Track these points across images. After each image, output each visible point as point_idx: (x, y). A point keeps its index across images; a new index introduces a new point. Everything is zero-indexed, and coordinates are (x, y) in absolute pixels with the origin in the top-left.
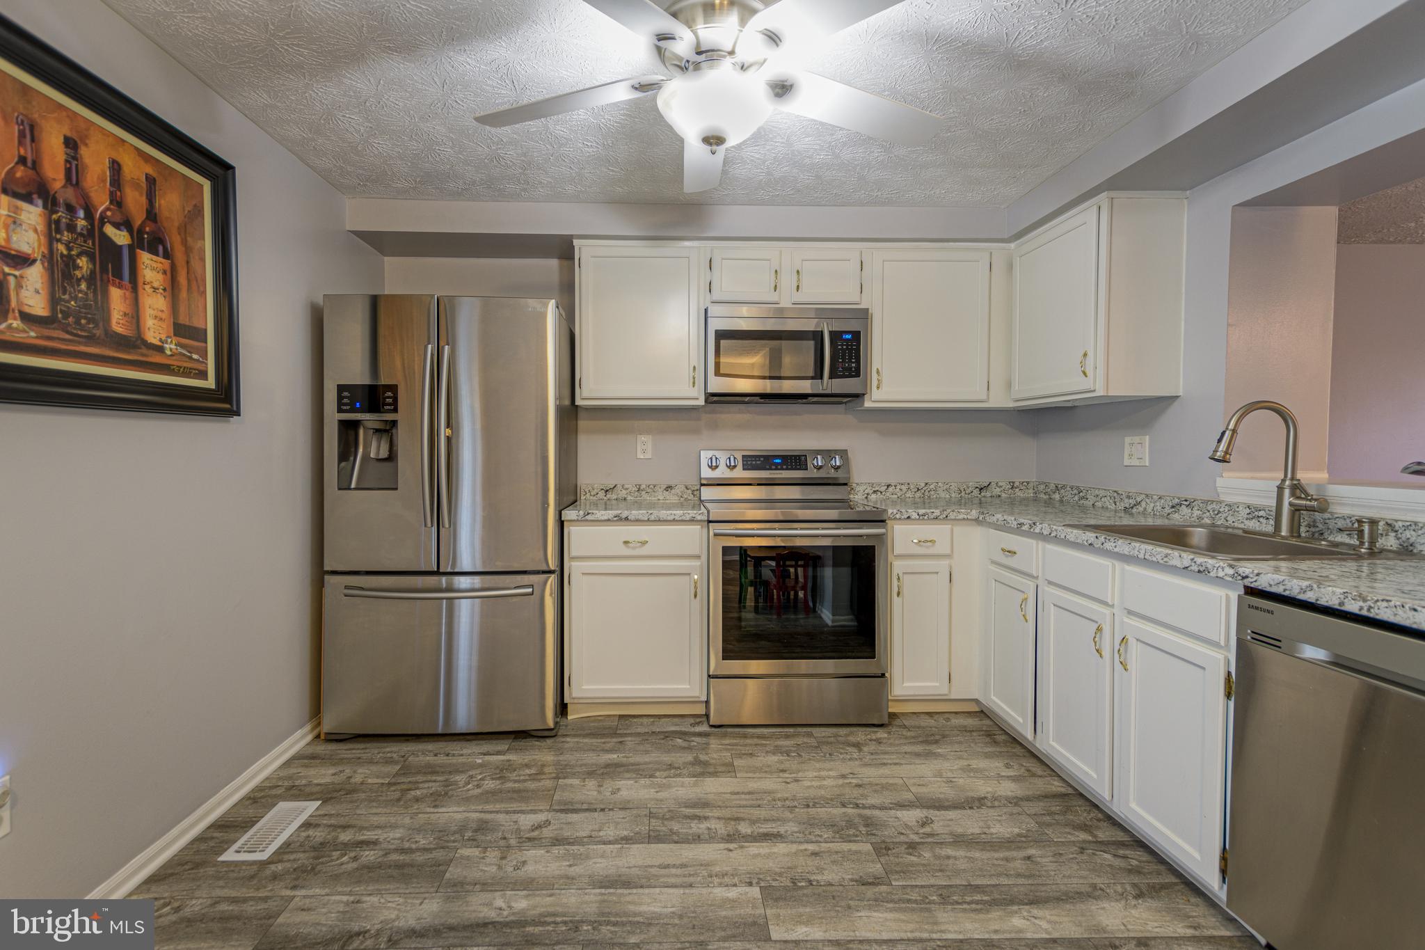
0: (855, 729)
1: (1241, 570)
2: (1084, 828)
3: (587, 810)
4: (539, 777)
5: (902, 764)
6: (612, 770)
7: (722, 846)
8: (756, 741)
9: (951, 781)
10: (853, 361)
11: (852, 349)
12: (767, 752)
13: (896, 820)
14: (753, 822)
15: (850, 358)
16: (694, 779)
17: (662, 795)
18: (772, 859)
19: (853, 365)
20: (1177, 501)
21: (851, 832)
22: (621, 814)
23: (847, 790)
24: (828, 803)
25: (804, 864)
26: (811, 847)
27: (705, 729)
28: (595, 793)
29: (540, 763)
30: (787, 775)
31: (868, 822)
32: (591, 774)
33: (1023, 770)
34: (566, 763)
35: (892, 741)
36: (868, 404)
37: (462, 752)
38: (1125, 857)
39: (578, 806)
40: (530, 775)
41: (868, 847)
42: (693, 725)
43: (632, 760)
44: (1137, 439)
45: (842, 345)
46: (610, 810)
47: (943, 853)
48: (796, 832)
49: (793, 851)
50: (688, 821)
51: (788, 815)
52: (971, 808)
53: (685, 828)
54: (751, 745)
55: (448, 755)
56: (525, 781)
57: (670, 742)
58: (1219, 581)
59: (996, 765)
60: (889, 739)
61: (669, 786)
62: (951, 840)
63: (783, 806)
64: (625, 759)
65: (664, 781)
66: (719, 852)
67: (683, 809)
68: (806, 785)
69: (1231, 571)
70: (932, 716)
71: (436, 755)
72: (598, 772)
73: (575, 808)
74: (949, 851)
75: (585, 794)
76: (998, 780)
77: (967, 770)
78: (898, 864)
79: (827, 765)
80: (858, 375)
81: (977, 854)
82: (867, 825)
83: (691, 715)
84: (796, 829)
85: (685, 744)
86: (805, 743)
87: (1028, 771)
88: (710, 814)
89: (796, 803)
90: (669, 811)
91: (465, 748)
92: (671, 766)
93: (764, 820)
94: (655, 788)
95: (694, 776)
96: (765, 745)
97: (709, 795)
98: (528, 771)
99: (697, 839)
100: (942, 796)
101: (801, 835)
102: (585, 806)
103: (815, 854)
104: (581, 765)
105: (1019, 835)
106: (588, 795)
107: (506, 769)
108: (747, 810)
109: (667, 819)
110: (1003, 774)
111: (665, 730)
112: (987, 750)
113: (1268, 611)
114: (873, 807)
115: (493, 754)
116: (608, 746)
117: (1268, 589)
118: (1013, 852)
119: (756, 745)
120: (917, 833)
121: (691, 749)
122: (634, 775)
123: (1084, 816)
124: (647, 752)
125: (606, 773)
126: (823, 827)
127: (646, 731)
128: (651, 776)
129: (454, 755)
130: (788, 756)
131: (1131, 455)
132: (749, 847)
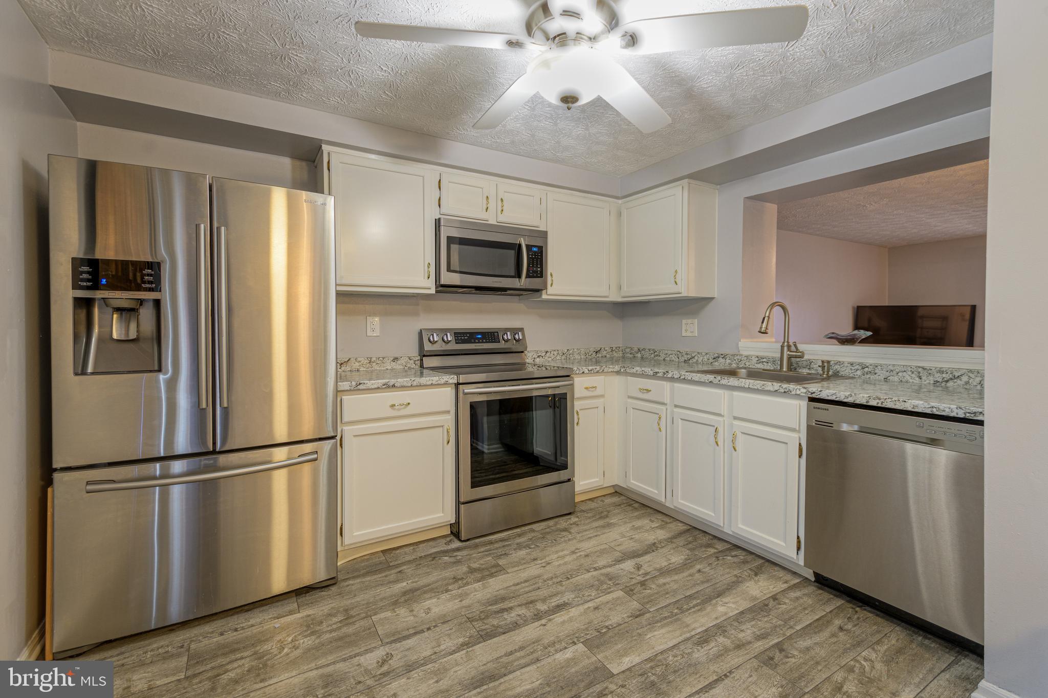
0: (556, 520)
1: (810, 390)
2: (709, 546)
3: (415, 634)
4: (351, 621)
5: (599, 535)
6: (410, 597)
7: (537, 624)
8: (501, 544)
9: (632, 538)
10: (539, 266)
11: (538, 258)
12: (515, 549)
13: (622, 571)
14: (544, 600)
15: (537, 265)
16: (481, 583)
17: (466, 602)
18: (574, 621)
19: (539, 269)
20: (716, 355)
21: (605, 586)
22: (446, 627)
23: (583, 561)
24: (579, 573)
25: (595, 617)
26: (590, 604)
27: (459, 545)
28: (412, 618)
29: (341, 609)
30: (540, 562)
31: (610, 577)
32: (396, 604)
33: (660, 521)
34: (366, 602)
35: (583, 522)
36: (544, 297)
37: (250, 623)
38: (736, 556)
39: (406, 633)
40: (340, 622)
41: (620, 593)
42: (448, 543)
43: (421, 583)
44: (689, 321)
45: (532, 255)
46: (435, 627)
47: (661, 582)
48: (575, 598)
49: (582, 611)
50: (500, 615)
51: (560, 588)
52: (653, 551)
53: (502, 621)
54: (500, 547)
55: (236, 630)
56: (339, 628)
57: (440, 561)
58: (797, 396)
59: (645, 522)
60: (581, 521)
61: (467, 594)
62: (659, 573)
63: (554, 583)
64: (414, 584)
65: (460, 591)
66: (538, 629)
67: (490, 608)
68: (556, 564)
69: (805, 391)
70: (593, 501)
71: (222, 634)
72: (400, 601)
73: (404, 635)
74: (662, 581)
75: (404, 622)
76: (653, 531)
77: (634, 528)
78: (644, 598)
79: (558, 548)
80: (541, 276)
81: (676, 577)
82: (610, 580)
83: (440, 537)
84: (573, 596)
85: (452, 560)
86: (535, 536)
87: (663, 521)
88: (512, 605)
89: (559, 579)
90: (481, 612)
91: (251, 618)
92: (456, 579)
93: (550, 597)
94: (457, 599)
95: (479, 581)
96: (509, 545)
97: (500, 591)
98: (335, 620)
99: (516, 626)
100: (634, 548)
101: (579, 599)
102: (411, 631)
103: (596, 608)
104: (381, 600)
105: (686, 559)
106: (407, 621)
107: (312, 624)
108: (533, 593)
109: (483, 619)
110: (653, 526)
111: (429, 553)
112: (636, 514)
113: (825, 409)
114: (605, 567)
115: (287, 615)
116: (392, 577)
117: (827, 398)
118: (690, 570)
119: (503, 546)
120: (639, 575)
121: (461, 562)
122: (433, 594)
123: (705, 540)
124: (428, 574)
125: (408, 600)
126: (587, 589)
127: (414, 557)
128: (447, 591)
129: (243, 628)
130: (530, 548)
131: (686, 330)
132: (554, 618)
